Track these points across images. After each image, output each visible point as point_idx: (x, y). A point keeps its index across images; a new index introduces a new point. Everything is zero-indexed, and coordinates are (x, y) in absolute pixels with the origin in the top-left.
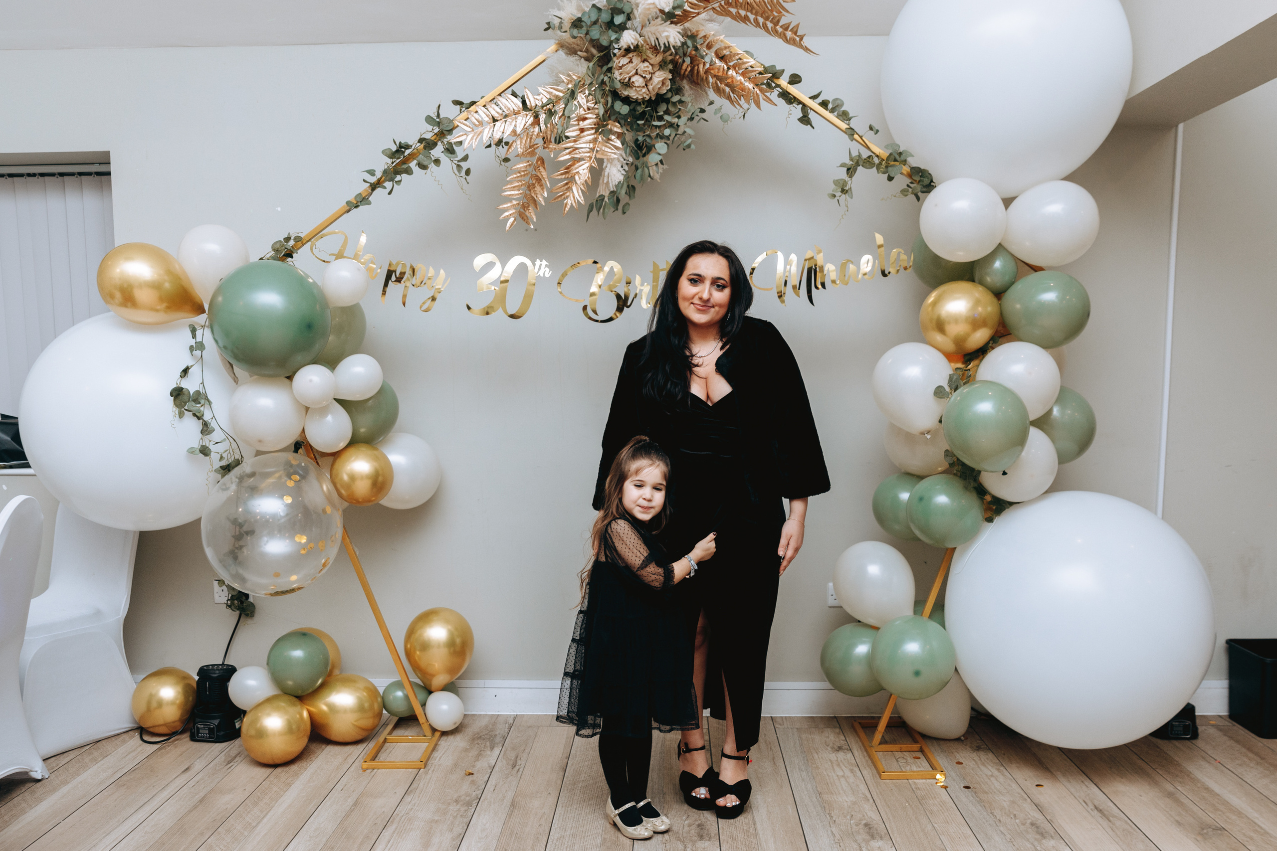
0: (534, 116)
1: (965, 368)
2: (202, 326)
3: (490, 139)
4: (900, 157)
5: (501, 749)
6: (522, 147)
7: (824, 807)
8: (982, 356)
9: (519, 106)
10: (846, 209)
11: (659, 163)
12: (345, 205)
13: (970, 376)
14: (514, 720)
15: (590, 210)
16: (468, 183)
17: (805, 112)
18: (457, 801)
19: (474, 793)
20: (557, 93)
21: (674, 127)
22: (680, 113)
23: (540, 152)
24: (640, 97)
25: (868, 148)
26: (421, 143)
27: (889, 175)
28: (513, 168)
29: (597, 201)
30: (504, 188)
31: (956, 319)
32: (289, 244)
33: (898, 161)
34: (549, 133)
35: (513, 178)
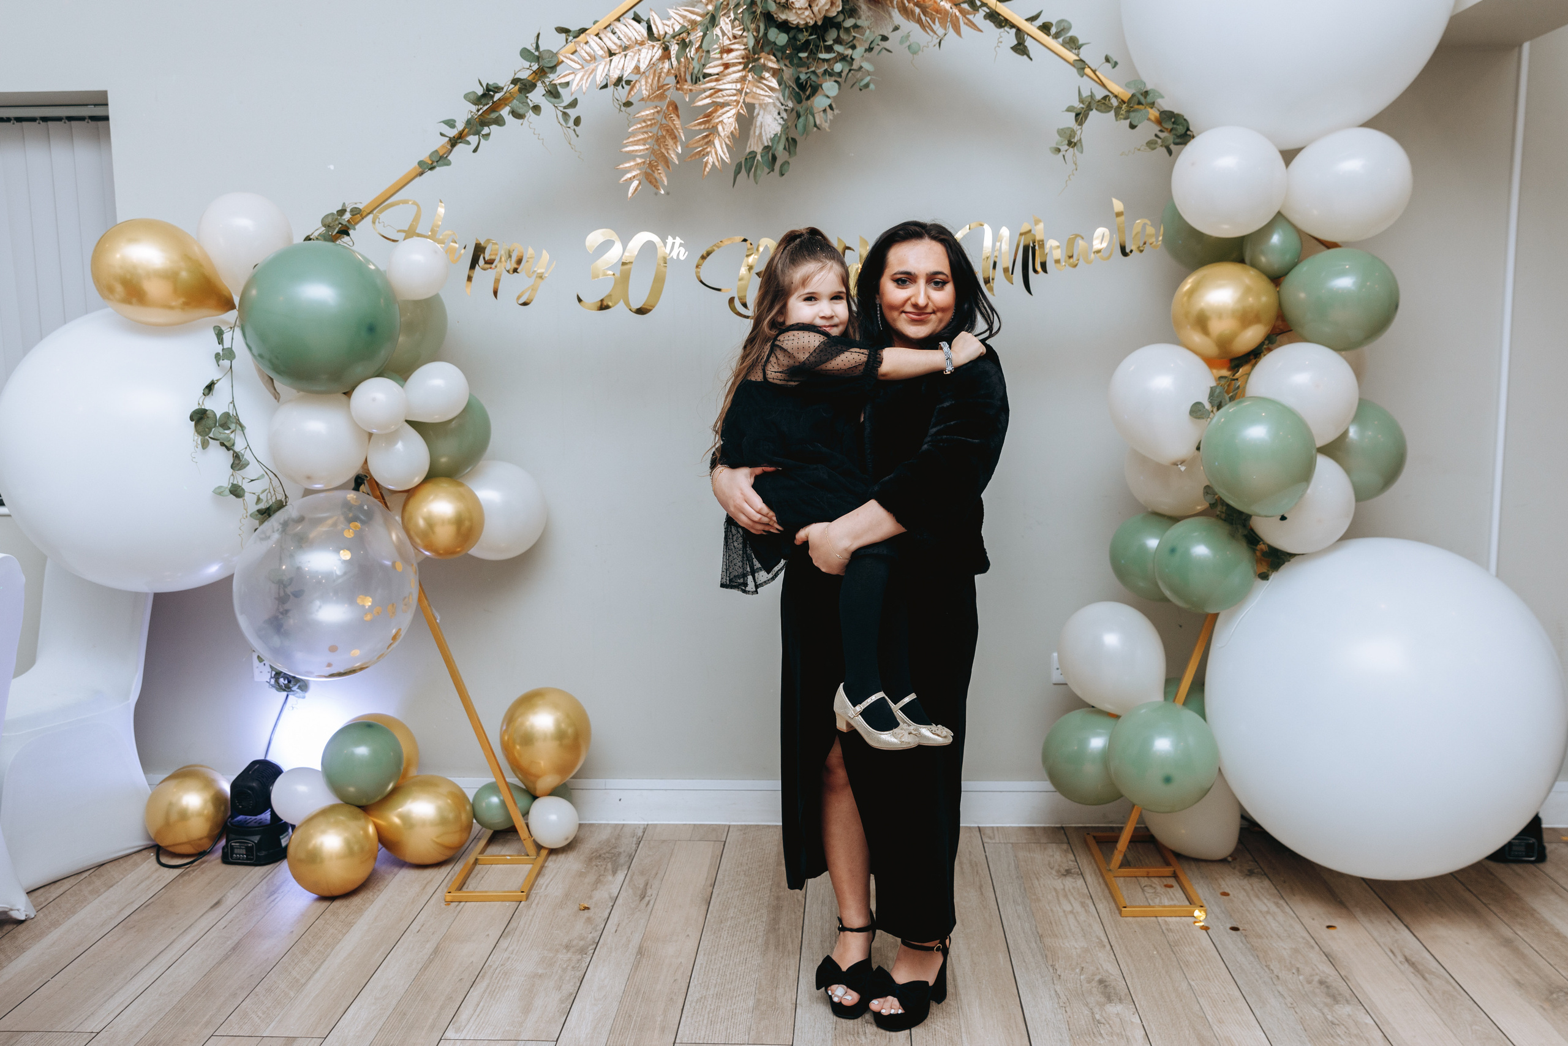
0: (663, 48)
1: (1231, 377)
2: (231, 328)
3: (607, 77)
4: (1145, 97)
5: (626, 872)
6: (648, 89)
7: (1046, 956)
8: (1254, 361)
9: (643, 35)
10: (1075, 168)
11: (828, 109)
12: (417, 166)
13: (1239, 387)
14: (644, 832)
15: (738, 172)
16: (578, 136)
17: (1020, 38)
18: (567, 947)
19: (590, 936)
20: (694, 17)
21: (846, 61)
22: (855, 42)
23: (672, 94)
24: (802, 22)
25: (1104, 85)
26: (515, 85)
27: (1130, 123)
28: (637, 116)
29: (746, 159)
30: (625, 142)
31: (1220, 314)
32: (344, 217)
33: (1143, 105)
34: (683, 69)
35: (636, 129)
